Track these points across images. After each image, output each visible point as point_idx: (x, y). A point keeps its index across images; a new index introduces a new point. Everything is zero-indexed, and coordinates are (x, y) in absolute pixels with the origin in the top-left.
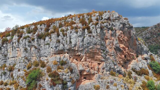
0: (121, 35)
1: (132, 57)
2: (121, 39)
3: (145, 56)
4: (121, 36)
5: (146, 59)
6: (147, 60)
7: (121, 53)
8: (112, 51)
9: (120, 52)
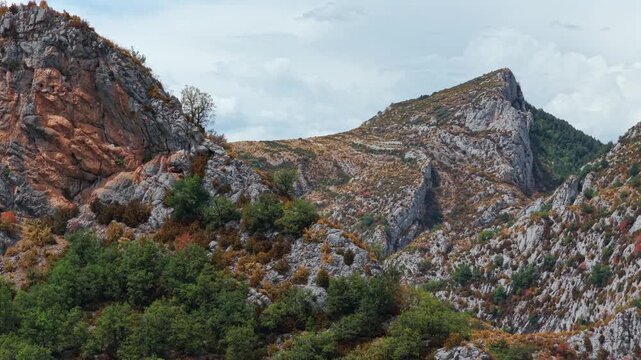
0: (51, 84)
1: (113, 162)
2: (51, 98)
3: (178, 156)
4: (53, 87)
5: (177, 168)
6: (181, 171)
7: (52, 147)
8: (11, 138)
9: (47, 143)
